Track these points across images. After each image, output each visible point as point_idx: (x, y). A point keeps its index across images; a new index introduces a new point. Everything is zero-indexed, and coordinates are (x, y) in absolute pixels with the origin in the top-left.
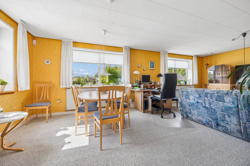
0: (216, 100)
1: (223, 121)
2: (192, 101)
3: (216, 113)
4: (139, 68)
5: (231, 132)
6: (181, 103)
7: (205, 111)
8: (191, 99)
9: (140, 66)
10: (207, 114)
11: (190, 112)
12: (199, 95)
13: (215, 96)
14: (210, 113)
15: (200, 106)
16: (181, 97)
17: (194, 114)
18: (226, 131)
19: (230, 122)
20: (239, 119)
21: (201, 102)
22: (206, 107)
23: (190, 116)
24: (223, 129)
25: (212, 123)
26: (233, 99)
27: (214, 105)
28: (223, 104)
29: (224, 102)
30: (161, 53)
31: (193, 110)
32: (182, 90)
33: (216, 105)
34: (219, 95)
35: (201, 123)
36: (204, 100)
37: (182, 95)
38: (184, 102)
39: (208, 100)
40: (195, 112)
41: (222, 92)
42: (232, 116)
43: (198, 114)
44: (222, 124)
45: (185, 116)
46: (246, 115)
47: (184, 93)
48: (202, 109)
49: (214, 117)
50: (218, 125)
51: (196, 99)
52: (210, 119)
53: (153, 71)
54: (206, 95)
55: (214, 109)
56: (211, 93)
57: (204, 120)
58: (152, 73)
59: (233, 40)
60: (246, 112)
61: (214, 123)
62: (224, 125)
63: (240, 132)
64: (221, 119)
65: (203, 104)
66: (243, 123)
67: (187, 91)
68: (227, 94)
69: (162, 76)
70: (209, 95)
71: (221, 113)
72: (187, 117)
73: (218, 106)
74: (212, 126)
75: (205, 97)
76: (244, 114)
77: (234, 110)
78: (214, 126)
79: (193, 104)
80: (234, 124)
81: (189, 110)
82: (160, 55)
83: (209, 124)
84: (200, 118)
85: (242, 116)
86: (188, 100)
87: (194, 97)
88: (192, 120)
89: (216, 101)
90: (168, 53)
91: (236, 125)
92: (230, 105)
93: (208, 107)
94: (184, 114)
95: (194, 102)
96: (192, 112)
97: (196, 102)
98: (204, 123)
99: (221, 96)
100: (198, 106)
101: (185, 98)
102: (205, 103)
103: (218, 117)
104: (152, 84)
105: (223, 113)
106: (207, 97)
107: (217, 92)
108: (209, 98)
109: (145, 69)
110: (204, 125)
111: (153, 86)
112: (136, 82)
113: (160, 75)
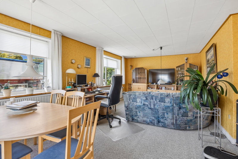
0: (159, 101)
1: (163, 118)
2: (139, 104)
3: (159, 112)
4: (72, 64)
5: (167, 126)
6: (128, 106)
7: (150, 111)
8: (138, 101)
9: (74, 62)
10: (151, 114)
11: (136, 114)
12: (146, 98)
13: (159, 98)
14: (154, 113)
15: (146, 108)
16: (128, 100)
17: (140, 116)
18: (164, 126)
19: (168, 118)
20: (173, 114)
21: (147, 104)
22: (151, 108)
23: (135, 118)
24: (162, 124)
25: (155, 121)
26: (171, 100)
27: (158, 106)
28: (164, 104)
29: (165, 103)
30: (97, 48)
31: (139, 112)
32: (130, 94)
33: (159, 105)
34: (162, 97)
35: (145, 123)
36: (150, 102)
37: (129, 99)
38: (131, 105)
39: (153, 102)
40: (140, 114)
41: (164, 95)
42: (169, 113)
43: (143, 115)
44: (162, 120)
45: (130, 119)
46: (177, 110)
47: (132, 96)
48: (148, 111)
49: (157, 116)
50: (159, 122)
51: (143, 102)
52: (153, 118)
53: (89, 69)
54: (151, 97)
55: (157, 109)
56: (156, 95)
57: (148, 120)
58: (87, 72)
59: (153, 50)
60: (177, 109)
61: (156, 121)
62: (163, 121)
63: (173, 124)
64: (162, 117)
65: (149, 105)
66: (175, 117)
67: (135, 94)
68: (167, 96)
69: (99, 76)
70: (154, 98)
71: (162, 111)
72: (133, 120)
73: (160, 106)
74: (155, 124)
75: (151, 99)
76: (176, 110)
77: (171, 108)
78: (156, 123)
79: (140, 106)
80: (170, 119)
81: (135, 112)
82: (95, 51)
83: (152, 123)
84: (145, 119)
85: (175, 112)
86: (135, 103)
87: (141, 99)
88: (138, 122)
89: (159, 103)
90: (104, 51)
91: (171, 119)
92: (169, 105)
93: (153, 108)
94: (130, 117)
95: (141, 105)
96: (138, 114)
97: (143, 104)
98: (148, 123)
99: (163, 98)
100: (144, 108)
101: (132, 101)
102: (150, 105)
103: (160, 115)
104: (88, 86)
105: (163, 111)
106: (152, 99)
107: (160, 95)
108: (154, 100)
109: (79, 66)
110: (148, 124)
111: (90, 88)
112: (69, 85)
113: (96, 75)
